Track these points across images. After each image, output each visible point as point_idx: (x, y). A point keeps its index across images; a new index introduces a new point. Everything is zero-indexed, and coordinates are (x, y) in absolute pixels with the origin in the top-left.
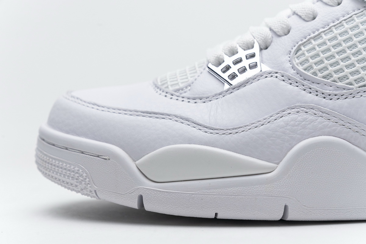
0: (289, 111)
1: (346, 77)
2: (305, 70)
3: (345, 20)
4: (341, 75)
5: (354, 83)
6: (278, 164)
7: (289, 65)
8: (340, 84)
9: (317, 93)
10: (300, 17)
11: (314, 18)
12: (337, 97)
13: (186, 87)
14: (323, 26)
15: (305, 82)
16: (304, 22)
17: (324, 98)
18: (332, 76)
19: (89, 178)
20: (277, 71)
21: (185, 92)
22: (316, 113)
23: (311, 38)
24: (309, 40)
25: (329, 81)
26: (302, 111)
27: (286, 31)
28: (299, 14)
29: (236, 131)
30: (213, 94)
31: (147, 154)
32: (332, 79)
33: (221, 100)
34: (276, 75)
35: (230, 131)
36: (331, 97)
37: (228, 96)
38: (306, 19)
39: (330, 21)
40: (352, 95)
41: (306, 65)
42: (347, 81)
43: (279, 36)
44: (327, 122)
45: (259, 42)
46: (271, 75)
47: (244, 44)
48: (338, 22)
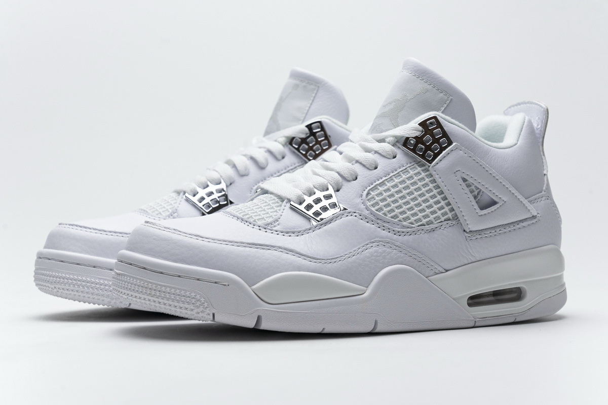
0: (371, 245)
1: (408, 218)
2: (377, 210)
3: (401, 171)
4: (405, 216)
5: (414, 223)
6: (367, 287)
7: (362, 206)
8: (405, 223)
9: (389, 230)
10: (364, 166)
11: (376, 168)
12: (404, 234)
13: (274, 222)
14: (385, 175)
15: (379, 221)
16: (368, 171)
17: (395, 234)
18: (398, 217)
19: (207, 302)
20: (355, 211)
21: (275, 226)
22: (392, 246)
23: (377, 185)
24: (375, 186)
25: (396, 220)
26: (381, 244)
27: (354, 177)
28: (363, 163)
29: (335, 260)
30: (304, 229)
31: (262, 280)
32: (398, 219)
33: (312, 234)
34: (355, 214)
35: (330, 261)
36: (399, 234)
37: (317, 231)
38: (370, 168)
39: (390, 171)
40: (409, 234)
41: (377, 207)
42: (409, 221)
43: (349, 181)
44: (399, 254)
45: (333, 185)
46: (351, 214)
47: (320, 186)
48: (396, 172)
